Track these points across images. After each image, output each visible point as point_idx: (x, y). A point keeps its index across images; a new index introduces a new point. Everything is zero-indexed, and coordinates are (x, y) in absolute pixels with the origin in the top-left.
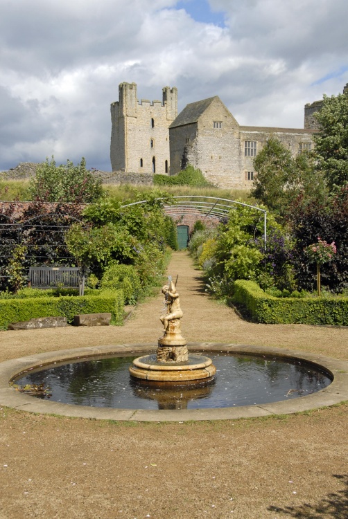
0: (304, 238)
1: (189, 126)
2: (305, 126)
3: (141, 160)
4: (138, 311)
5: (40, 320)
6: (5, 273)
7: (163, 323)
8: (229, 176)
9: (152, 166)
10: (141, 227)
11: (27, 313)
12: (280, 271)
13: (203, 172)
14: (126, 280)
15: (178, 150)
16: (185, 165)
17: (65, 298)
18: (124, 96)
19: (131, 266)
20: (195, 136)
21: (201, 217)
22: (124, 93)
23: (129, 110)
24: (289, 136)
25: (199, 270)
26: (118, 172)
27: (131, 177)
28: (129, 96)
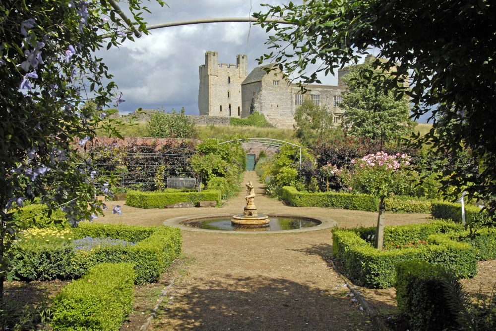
0: (322, 162)
1: (255, 83)
2: (338, 84)
3: (221, 106)
4: (229, 202)
5: (180, 203)
6: (154, 181)
7: (246, 199)
8: (284, 119)
9: (228, 111)
10: (228, 155)
11: (173, 200)
12: (308, 181)
13: (266, 116)
14: (222, 185)
15: (248, 100)
16: (253, 111)
17: (192, 193)
18: (209, 61)
19: (223, 178)
20: (260, 91)
21: (264, 149)
22: (209, 59)
23: (212, 71)
24: (327, 91)
25: (262, 183)
26: (204, 116)
27: (214, 119)
28: (212, 61)
